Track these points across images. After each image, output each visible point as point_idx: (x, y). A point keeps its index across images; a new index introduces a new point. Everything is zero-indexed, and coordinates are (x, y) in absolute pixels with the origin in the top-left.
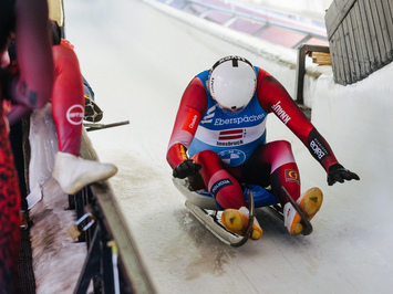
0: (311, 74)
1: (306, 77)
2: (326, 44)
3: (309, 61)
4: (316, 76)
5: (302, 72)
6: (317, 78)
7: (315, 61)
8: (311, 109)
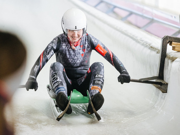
0: (169, 58)
1: (166, 60)
4: (173, 59)
5: (164, 56)
6: (173, 61)
7: (174, 48)
8: (167, 84)
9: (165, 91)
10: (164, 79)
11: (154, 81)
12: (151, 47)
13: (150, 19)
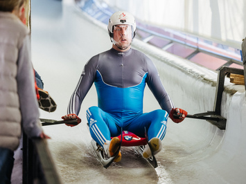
0: (228, 91)
1: (224, 93)
2: (242, 68)
3: (227, 81)
5: (221, 89)
6: (232, 94)
7: (232, 81)
8: (226, 120)
9: (223, 127)
10: (222, 115)
11: (209, 116)
12: (205, 79)
13: (194, 48)
